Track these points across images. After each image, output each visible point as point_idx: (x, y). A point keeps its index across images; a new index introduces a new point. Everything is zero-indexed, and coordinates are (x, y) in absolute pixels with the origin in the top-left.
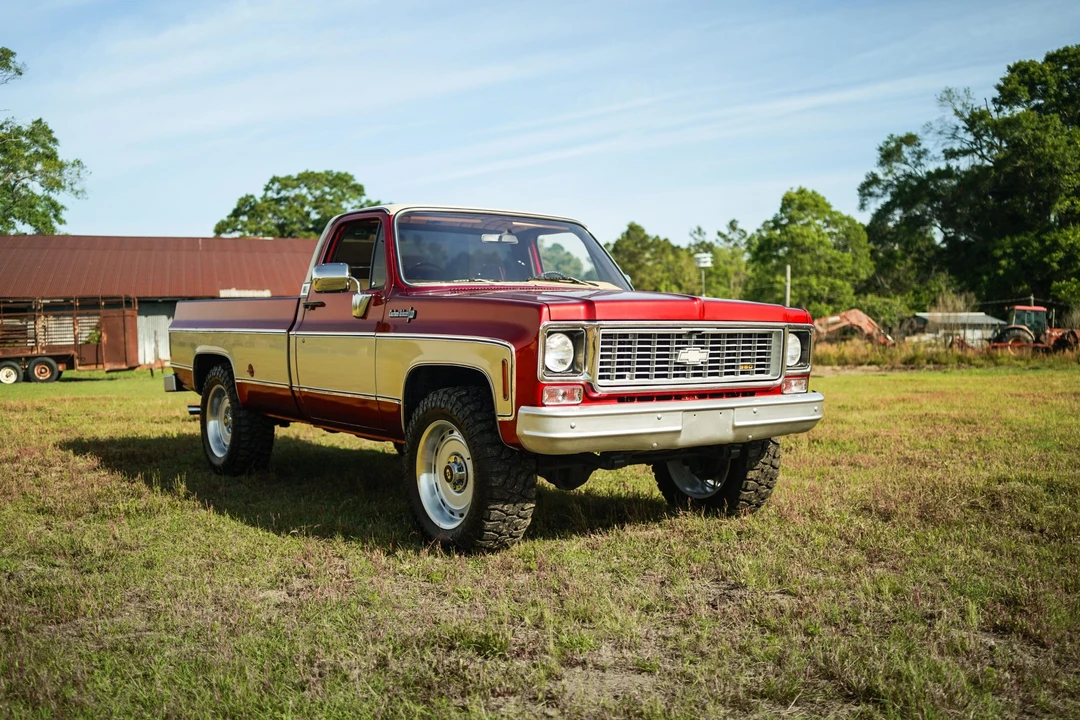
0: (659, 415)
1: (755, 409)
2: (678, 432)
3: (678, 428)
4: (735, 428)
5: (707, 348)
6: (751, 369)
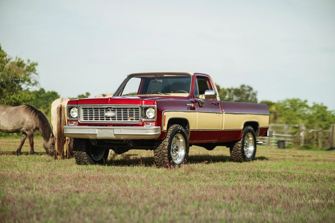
0: (90, 129)
1: (121, 130)
2: (96, 134)
3: (96, 133)
4: (115, 135)
5: (115, 112)
6: (133, 119)
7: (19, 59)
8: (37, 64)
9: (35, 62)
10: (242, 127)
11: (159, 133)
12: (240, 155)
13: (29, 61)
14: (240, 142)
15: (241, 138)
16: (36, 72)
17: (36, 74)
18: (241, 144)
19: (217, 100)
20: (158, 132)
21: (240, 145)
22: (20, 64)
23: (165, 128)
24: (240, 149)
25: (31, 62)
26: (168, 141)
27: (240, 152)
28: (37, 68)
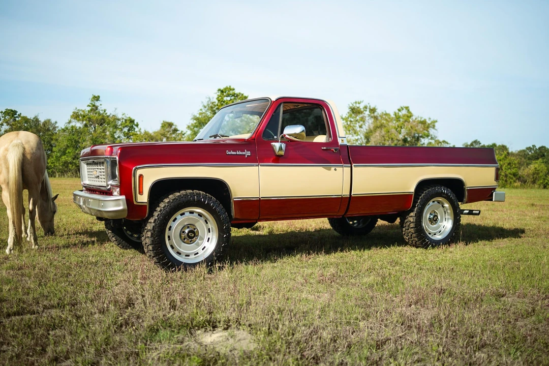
7: (421, 118)
8: (436, 121)
9: (435, 119)
10: (412, 189)
11: (121, 208)
12: (414, 235)
13: (430, 119)
14: (412, 214)
15: (414, 207)
16: (436, 128)
17: (436, 130)
18: (415, 218)
19: (338, 143)
20: (119, 205)
21: (411, 219)
22: (423, 123)
23: (143, 198)
24: (412, 225)
25: (432, 120)
26: (153, 221)
27: (412, 230)
28: (436, 124)
